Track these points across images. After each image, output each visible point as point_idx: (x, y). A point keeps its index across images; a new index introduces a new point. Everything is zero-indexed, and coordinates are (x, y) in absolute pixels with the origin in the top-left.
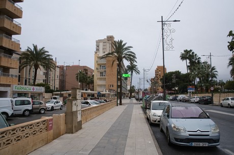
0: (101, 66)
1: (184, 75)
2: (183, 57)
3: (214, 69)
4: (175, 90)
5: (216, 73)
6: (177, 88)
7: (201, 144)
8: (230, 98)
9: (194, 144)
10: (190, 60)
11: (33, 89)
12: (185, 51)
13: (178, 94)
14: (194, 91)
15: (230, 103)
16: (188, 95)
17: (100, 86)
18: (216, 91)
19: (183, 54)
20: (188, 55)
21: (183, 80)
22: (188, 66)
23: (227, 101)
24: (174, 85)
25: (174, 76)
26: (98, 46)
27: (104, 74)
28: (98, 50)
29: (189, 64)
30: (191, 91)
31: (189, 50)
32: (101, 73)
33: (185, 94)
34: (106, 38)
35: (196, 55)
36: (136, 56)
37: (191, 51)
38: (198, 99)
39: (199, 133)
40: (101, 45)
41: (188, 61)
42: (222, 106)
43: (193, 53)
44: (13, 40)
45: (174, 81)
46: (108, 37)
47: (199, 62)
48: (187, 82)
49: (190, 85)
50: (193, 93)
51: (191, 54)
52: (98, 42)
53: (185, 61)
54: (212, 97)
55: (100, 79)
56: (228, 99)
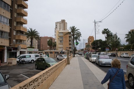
0: (60, 37)
1: (103, 41)
2: (103, 33)
3: (119, 39)
4: (99, 49)
5: (120, 41)
6: (100, 49)
7: (108, 65)
8: (124, 53)
9: (106, 65)
10: (107, 34)
11: (34, 50)
12: (104, 29)
13: (101, 52)
14: (109, 50)
15: (124, 56)
16: (106, 52)
17: (60, 48)
18: (119, 50)
19: (103, 31)
20: (106, 31)
21: (104, 44)
22: (106, 37)
23: (123, 55)
24: (98, 47)
25: (99, 42)
26: (56, 26)
27: (62, 41)
28: (56, 27)
29: (106, 36)
30: (107, 50)
31: (106, 29)
32: (60, 41)
33: (104, 52)
34: (61, 21)
35: (110, 31)
36: (81, 34)
37: (107, 29)
38: (111, 54)
39: (107, 62)
40: (58, 25)
41: (106, 35)
42: (121, 57)
43: (108, 30)
44: (23, 27)
45: (99, 45)
46: (62, 20)
47: (111, 35)
48: (105, 45)
49: (107, 47)
50: (108, 51)
51: (107, 31)
52: (57, 23)
53: (104, 34)
54: (117, 53)
55: (60, 44)
56: (123, 54)
